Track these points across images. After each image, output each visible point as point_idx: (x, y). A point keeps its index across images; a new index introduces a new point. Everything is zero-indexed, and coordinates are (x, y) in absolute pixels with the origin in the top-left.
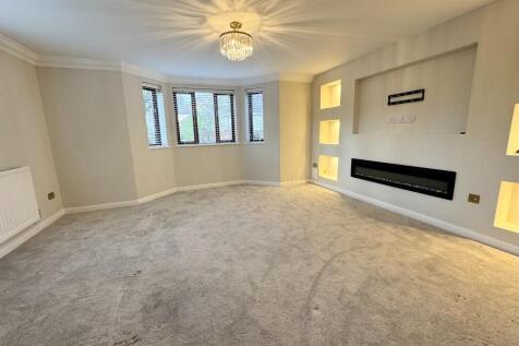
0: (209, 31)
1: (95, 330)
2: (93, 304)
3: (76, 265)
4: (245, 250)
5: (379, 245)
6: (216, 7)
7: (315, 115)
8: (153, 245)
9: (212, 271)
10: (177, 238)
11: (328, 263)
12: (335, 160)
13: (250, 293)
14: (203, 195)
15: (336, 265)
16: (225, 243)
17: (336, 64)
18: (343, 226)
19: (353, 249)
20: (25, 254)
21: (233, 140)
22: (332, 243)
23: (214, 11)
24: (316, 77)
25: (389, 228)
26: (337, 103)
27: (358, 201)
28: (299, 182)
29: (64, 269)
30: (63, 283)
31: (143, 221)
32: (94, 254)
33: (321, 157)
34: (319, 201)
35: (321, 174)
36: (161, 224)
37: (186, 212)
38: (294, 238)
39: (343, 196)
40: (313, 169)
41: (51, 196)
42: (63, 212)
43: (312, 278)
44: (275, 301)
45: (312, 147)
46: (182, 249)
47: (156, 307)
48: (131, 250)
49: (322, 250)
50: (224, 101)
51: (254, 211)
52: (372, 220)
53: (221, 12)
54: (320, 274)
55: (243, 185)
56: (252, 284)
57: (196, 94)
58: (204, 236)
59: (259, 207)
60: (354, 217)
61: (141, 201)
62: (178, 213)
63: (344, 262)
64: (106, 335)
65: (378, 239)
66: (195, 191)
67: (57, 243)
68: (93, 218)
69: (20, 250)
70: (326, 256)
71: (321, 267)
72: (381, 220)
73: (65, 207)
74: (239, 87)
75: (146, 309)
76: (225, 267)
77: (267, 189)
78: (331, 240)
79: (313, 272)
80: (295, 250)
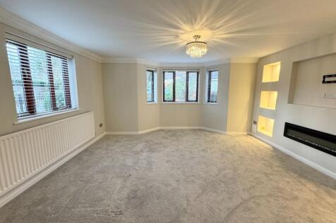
0: (180, 41)
1: (105, 201)
2: (107, 187)
3: (105, 164)
4: (189, 176)
5: (296, 198)
6: (184, 30)
7: (257, 86)
8: (140, 161)
9: (166, 185)
10: (153, 160)
11: (246, 201)
12: (272, 121)
13: (185, 206)
14: (173, 134)
15: (251, 204)
16: (179, 169)
17: (277, 51)
18: (266, 174)
19: (270, 195)
20: (87, 153)
21: (197, 101)
22: (254, 187)
23: (183, 32)
24: (261, 59)
25: (310, 185)
26: (276, 79)
27: (288, 156)
28: (241, 133)
29: (100, 165)
30: (98, 172)
31: (139, 145)
32: (113, 159)
33: (260, 117)
34: (253, 151)
35: (259, 130)
36: (147, 149)
37: (161, 143)
38: (224, 176)
39: (275, 149)
40: (254, 125)
41: (101, 125)
42: (105, 133)
43: (229, 209)
44: (199, 216)
45: (254, 109)
46: (154, 167)
47: (133, 198)
48: (129, 162)
49: (244, 190)
50: (193, 76)
51: (203, 150)
52: (296, 175)
53: (186, 32)
54: (236, 208)
55: (200, 130)
56: (188, 200)
57: (176, 72)
58: (167, 162)
59: (207, 148)
60: (280, 169)
61: (140, 132)
62: (157, 144)
63: (258, 204)
64: (109, 206)
65: (296, 193)
66: (170, 131)
67: (99, 150)
68: (117, 139)
69: (86, 150)
70: (246, 196)
71: (238, 203)
72: (305, 178)
73: (106, 131)
74: (204, 68)
75: (128, 198)
76: (174, 184)
77: (216, 135)
78: (253, 184)
79: (231, 205)
80: (223, 185)
